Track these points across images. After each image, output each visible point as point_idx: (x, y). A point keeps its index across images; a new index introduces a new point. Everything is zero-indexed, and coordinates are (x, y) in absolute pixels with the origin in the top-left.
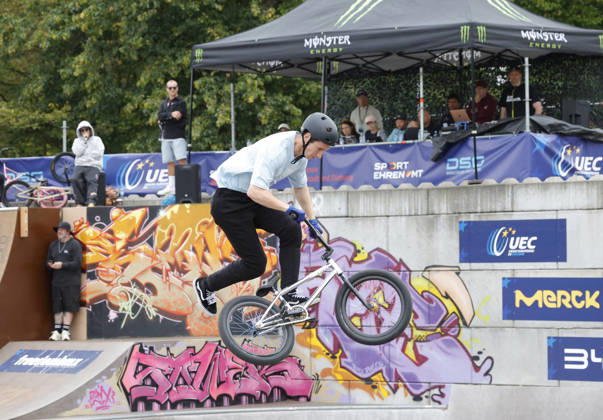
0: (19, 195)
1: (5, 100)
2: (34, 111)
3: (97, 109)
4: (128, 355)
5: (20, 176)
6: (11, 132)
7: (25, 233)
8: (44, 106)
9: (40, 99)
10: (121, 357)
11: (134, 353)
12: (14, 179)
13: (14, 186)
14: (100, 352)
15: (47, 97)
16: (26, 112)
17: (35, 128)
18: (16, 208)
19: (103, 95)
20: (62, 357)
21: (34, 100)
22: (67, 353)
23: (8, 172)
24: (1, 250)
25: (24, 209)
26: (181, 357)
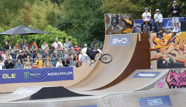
0: (138, 30)
1: (135, 4)
2: (143, 7)
3: (160, 6)
4: (168, 73)
5: (138, 24)
6: (137, 13)
7: (140, 40)
8: (145, 5)
9: (144, 3)
10: (166, 73)
11: (170, 72)
12: (137, 25)
13: (137, 27)
14: (161, 72)
15: (146, 3)
16: (140, 7)
17: (143, 11)
18: (137, 33)
19: (161, 2)
20: (150, 74)
21: (143, 4)
22: (151, 72)
23: (135, 23)
24: (133, 45)
25: (139, 34)
26: (183, 74)
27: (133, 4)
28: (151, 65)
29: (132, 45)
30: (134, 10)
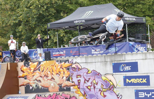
0: (8, 60)
1: (3, 37)
3: (25, 39)
4: (35, 97)
5: (7, 55)
6: (5, 45)
7: (9, 69)
10: (33, 97)
11: (36, 97)
12: (6, 56)
13: (6, 58)
14: (28, 97)
18: (7, 63)
19: (26, 35)
20: (19, 98)
22: (20, 97)
23: (4, 54)
24: (4, 73)
25: (9, 63)
26: (48, 97)
27: (1, 38)
28: (20, 90)
29: (2, 73)
30: (2, 42)
